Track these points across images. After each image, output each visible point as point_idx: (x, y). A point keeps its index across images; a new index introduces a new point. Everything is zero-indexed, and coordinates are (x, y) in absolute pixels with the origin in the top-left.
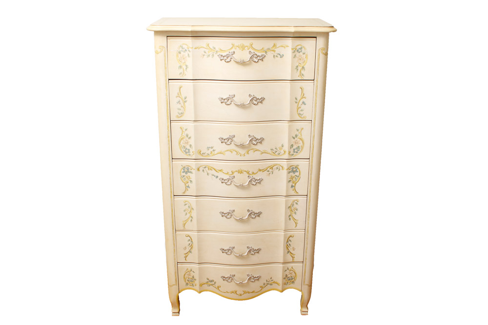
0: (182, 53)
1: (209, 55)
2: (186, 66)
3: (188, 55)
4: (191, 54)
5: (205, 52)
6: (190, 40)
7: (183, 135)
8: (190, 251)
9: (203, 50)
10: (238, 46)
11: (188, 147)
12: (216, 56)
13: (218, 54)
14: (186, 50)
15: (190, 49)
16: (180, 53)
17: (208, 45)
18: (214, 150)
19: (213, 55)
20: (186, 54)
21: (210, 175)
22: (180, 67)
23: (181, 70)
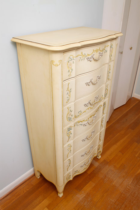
0: (70, 62)
1: (82, 60)
2: (72, 69)
3: (73, 62)
4: (74, 61)
5: (80, 58)
6: (75, 52)
7: (69, 111)
8: (69, 166)
9: (79, 57)
10: (95, 51)
11: (71, 117)
12: (86, 59)
13: (87, 58)
14: (72, 59)
15: (74, 58)
16: (69, 62)
17: (82, 53)
18: (81, 112)
19: (84, 59)
20: (72, 62)
21: (79, 125)
22: (69, 71)
23: (69, 73)
